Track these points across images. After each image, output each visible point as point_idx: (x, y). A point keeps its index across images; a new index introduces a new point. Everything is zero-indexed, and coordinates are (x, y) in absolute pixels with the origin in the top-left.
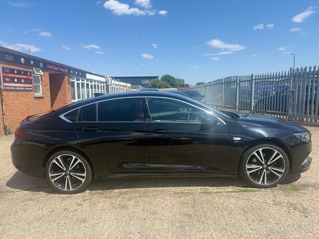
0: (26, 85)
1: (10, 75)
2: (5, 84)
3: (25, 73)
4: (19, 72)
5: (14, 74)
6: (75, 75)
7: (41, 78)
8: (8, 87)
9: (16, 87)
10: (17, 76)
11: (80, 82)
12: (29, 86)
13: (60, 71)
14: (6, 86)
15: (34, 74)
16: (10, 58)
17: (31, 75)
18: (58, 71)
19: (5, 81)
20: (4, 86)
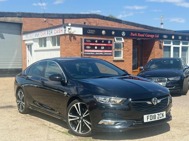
0: (106, 51)
1: (91, 44)
2: (86, 51)
3: (106, 42)
4: (100, 42)
5: (95, 43)
6: (172, 39)
7: (123, 44)
8: (88, 52)
9: (95, 53)
10: (97, 44)
11: (181, 45)
12: (109, 51)
13: (147, 37)
14: (86, 52)
15: (115, 42)
16: (92, 32)
17: (111, 43)
18: (145, 37)
19: (85, 49)
20: (85, 52)
